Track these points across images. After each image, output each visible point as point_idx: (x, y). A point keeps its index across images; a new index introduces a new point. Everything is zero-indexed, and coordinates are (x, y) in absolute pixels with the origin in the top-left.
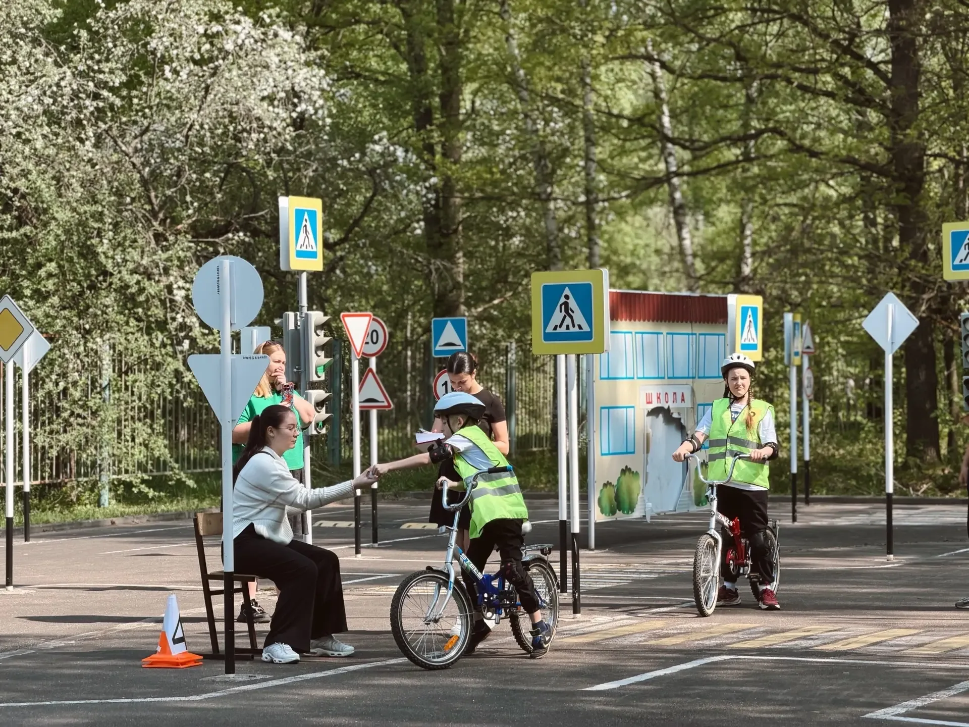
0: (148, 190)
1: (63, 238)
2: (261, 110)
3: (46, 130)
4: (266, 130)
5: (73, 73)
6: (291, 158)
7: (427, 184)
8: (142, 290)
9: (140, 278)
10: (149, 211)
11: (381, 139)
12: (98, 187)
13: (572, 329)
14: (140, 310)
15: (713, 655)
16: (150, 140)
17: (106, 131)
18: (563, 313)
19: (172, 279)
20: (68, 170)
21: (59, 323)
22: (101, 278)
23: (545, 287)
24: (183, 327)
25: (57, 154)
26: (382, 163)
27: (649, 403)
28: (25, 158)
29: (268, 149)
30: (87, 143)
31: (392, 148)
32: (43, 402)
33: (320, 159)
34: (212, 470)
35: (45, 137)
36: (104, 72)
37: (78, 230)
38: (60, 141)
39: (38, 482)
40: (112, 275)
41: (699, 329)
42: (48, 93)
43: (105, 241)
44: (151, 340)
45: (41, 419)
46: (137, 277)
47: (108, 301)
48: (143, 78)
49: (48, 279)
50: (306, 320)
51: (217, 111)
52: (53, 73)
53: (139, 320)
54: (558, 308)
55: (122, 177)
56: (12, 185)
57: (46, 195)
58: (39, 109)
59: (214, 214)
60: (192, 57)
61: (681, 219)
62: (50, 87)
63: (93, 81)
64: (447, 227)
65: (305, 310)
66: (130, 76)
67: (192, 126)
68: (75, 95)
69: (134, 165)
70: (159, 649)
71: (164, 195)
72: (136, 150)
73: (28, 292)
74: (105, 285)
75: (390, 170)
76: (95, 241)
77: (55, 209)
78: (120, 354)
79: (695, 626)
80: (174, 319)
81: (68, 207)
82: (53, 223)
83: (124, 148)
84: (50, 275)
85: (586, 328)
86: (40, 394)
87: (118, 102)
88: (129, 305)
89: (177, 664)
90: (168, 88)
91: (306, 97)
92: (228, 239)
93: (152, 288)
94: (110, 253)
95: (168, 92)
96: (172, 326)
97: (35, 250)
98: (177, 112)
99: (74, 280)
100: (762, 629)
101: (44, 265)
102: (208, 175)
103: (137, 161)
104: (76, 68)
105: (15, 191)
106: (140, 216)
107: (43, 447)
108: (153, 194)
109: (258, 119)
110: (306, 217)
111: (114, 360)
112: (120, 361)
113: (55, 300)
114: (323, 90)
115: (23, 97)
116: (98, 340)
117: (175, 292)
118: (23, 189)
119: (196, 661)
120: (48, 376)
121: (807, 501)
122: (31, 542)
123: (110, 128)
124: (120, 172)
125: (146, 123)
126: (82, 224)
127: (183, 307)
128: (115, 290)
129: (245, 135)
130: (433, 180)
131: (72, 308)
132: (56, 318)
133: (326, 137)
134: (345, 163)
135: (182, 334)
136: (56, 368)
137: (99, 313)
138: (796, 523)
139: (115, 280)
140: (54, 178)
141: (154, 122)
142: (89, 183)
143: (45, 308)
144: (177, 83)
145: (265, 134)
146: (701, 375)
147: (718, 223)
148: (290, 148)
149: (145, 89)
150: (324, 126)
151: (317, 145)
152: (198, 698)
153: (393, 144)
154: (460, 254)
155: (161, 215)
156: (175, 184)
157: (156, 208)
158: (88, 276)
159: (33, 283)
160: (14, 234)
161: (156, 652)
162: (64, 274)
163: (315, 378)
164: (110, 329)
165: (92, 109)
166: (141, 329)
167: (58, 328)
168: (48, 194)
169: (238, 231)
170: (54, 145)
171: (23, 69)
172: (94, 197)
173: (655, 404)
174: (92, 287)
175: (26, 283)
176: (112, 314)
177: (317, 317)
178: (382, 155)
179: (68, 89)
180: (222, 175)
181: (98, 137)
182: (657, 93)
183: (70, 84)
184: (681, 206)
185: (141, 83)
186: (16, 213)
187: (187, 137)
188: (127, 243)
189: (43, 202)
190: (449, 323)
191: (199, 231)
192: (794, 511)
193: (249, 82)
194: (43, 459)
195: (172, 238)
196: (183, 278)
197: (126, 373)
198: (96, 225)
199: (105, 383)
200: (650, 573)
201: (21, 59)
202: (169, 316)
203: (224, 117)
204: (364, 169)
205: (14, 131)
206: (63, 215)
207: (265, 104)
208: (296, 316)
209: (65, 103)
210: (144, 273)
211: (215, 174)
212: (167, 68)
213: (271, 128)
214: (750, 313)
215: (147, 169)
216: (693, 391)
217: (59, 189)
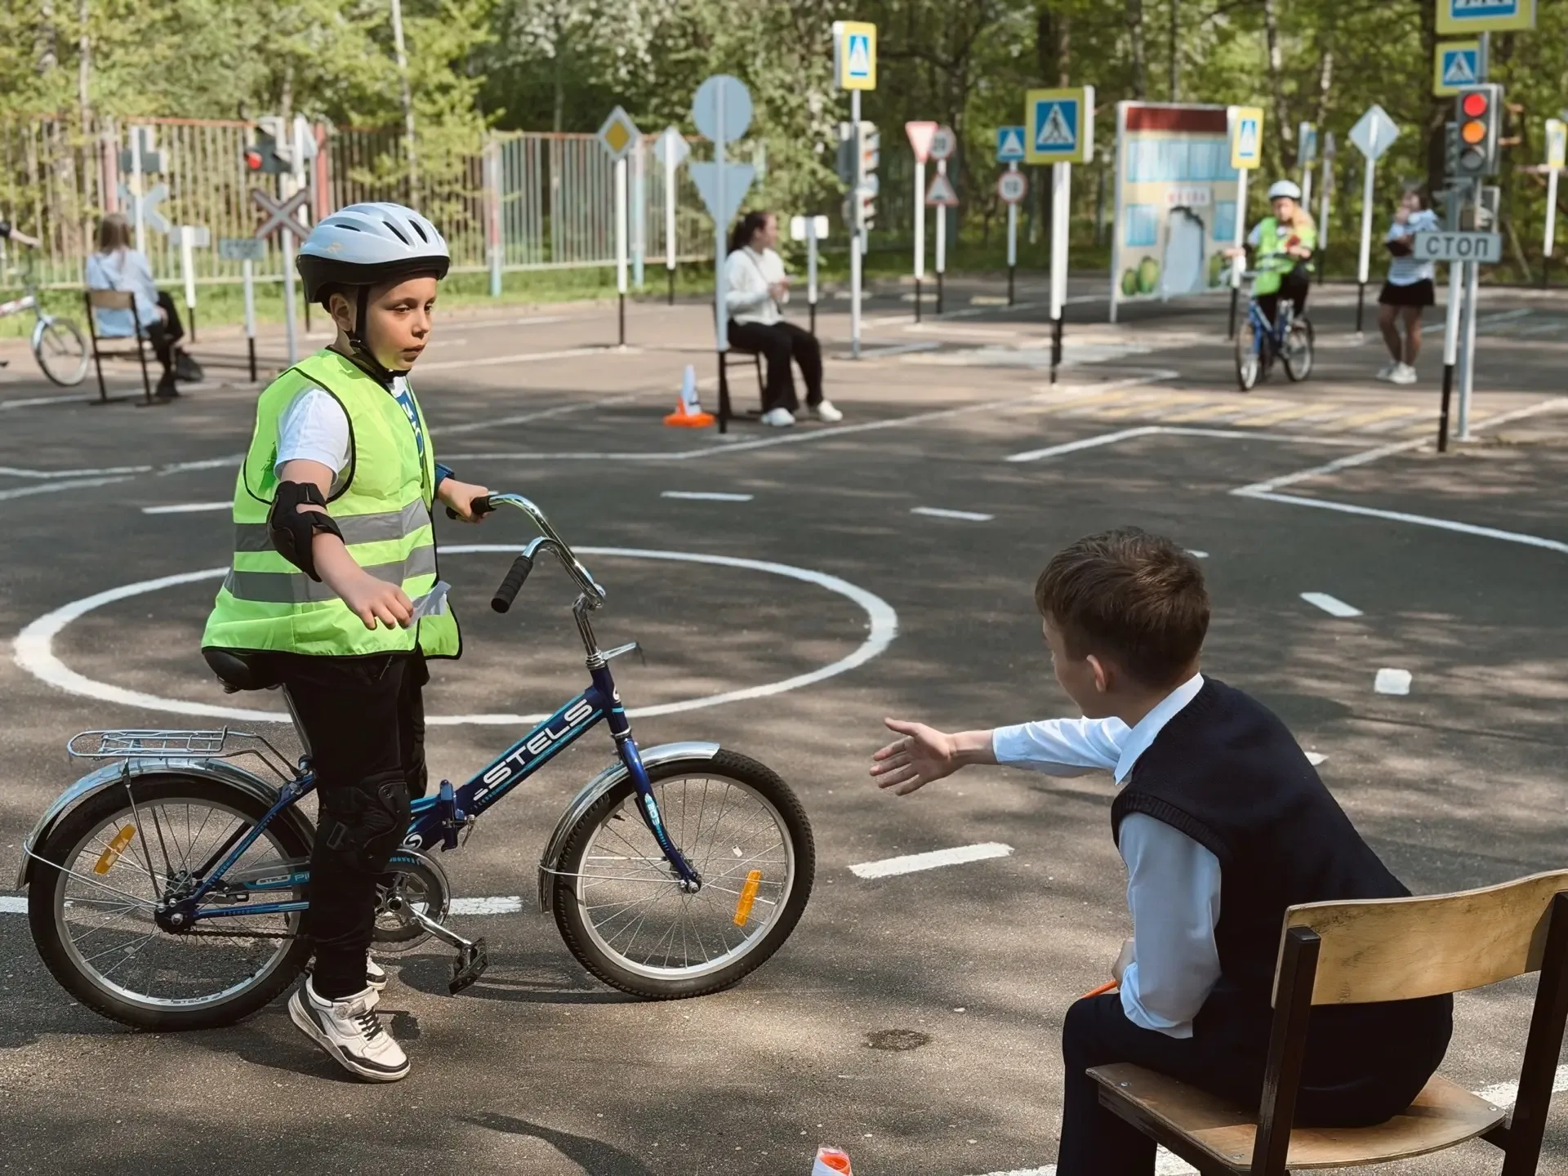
14: (786, 119)
23: (1039, 104)
24: (817, 133)
27: (1171, 201)
43: (758, 62)
46: (781, 91)
50: (856, 131)
55: (776, 7)
65: (857, 121)
70: (679, 410)
85: (1070, 140)
89: (692, 424)
94: (761, 72)
127: (819, 117)
146: (1221, 176)
155: (806, 40)
157: (803, 34)
161: (674, 412)
163: (862, 181)
173: (1176, 204)
177: (867, 127)
214: (1249, 122)
216: (1212, 192)
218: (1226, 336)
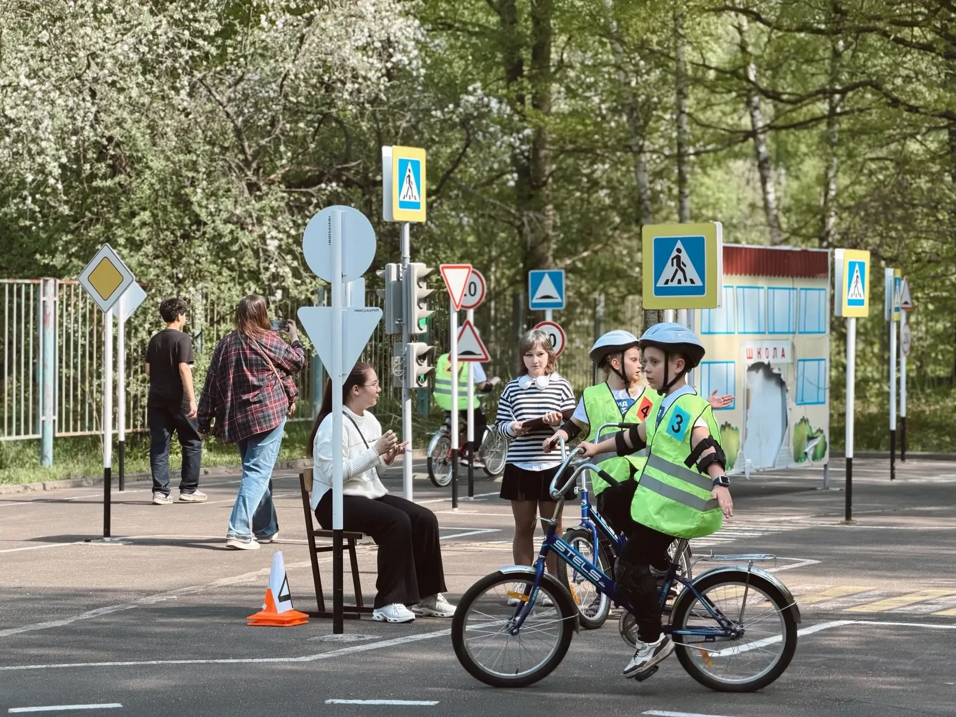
0: (241, 140)
1: (157, 187)
2: (355, 60)
3: (141, 79)
4: (360, 80)
5: (169, 22)
6: (386, 108)
7: (521, 136)
8: (235, 240)
9: (233, 227)
10: (243, 161)
11: (475, 90)
12: (192, 135)
13: (684, 284)
14: (233, 260)
15: (833, 620)
16: (244, 89)
17: (201, 80)
18: (675, 267)
19: (265, 229)
20: (162, 119)
21: (153, 272)
22: (194, 227)
23: (657, 241)
24: (275, 277)
25: (151, 103)
26: (475, 114)
27: (750, 358)
28: (120, 106)
29: (362, 100)
30: (183, 92)
31: (486, 99)
32: (135, 350)
33: (414, 110)
34: (302, 419)
35: (138, 85)
36: (199, 21)
37: (172, 178)
38: (155, 89)
39: (130, 431)
40: (205, 224)
41: (800, 283)
42: (144, 41)
43: (199, 191)
44: (243, 290)
45: (133, 367)
46: (230, 226)
47: (201, 250)
48: (238, 28)
49: (141, 228)
50: (409, 271)
51: (312, 61)
52: (149, 22)
53: (232, 269)
54: (670, 260)
55: (216, 126)
56: (107, 134)
57: (141, 144)
58: (134, 57)
59: (307, 164)
60: (288, 6)
61: (766, 173)
62: (146, 35)
63: (189, 29)
64: (537, 179)
65: (407, 261)
66: (225, 25)
67: (286, 76)
68: (171, 44)
69: (228, 115)
70: (264, 607)
71: (258, 145)
72: (230, 100)
73: (122, 241)
74: (198, 234)
75: (484, 122)
76: (189, 190)
77: (150, 157)
78: (213, 304)
79: (809, 588)
80: (267, 269)
81: (162, 156)
82: (148, 172)
83: (218, 98)
84: (144, 224)
85: (698, 283)
86: (134, 342)
87: (214, 51)
88: (221, 255)
89: (283, 622)
90: (263, 37)
91: (401, 47)
92: (320, 190)
93: (245, 238)
94: (204, 203)
95: (263, 41)
96: (265, 276)
97: (128, 199)
98: (272, 61)
99: (167, 229)
100: (877, 592)
101: (139, 214)
102: (302, 125)
103: (231, 110)
104: (172, 17)
105: (110, 139)
106: (233, 165)
107: (136, 396)
108: (246, 144)
109: (353, 69)
110: (410, 167)
111: (206, 310)
112: (212, 311)
113: (149, 249)
114: (417, 41)
115: (119, 45)
116: (191, 289)
117: (268, 242)
118: (118, 138)
119: (301, 619)
120: (141, 325)
121: (903, 458)
122: (125, 492)
123: (205, 77)
124: (214, 121)
125: (239, 72)
126: (177, 173)
127: (276, 257)
128: (208, 239)
129: (339, 85)
130: (527, 132)
131: (165, 257)
132: (150, 266)
133: (420, 88)
134: (439, 113)
135: (274, 284)
136: (150, 317)
137: (193, 262)
138: (894, 481)
139: (209, 229)
140: (148, 127)
141: (249, 71)
142: (183, 132)
143: (139, 257)
144: (272, 33)
145: (360, 84)
146: (802, 330)
147: (802, 178)
148: (384, 98)
149: (239, 38)
150: (418, 77)
151: (411, 97)
152: (308, 659)
153: (487, 95)
154: (550, 207)
155: (254, 165)
156: (269, 133)
157: (250, 158)
158: (181, 226)
159: (127, 232)
160: (109, 183)
161: (261, 610)
162: (158, 224)
163: (417, 331)
164: (203, 278)
165: (187, 58)
166: (234, 279)
167: (151, 277)
168: (143, 141)
169: (331, 182)
170: (148, 94)
171: (119, 17)
172: (187, 146)
173: (755, 360)
174: (185, 236)
175: (119, 232)
176: (205, 264)
177: (420, 268)
178: (475, 106)
179: (164, 37)
180: (316, 125)
181: (193, 86)
182: (743, 47)
183: (166, 33)
184: (766, 160)
185: (236, 33)
186: (111, 162)
187: (282, 86)
188: (221, 193)
189: (137, 151)
190: (547, 276)
191: (292, 182)
192: (892, 468)
193: (344, 31)
194: (135, 408)
195: (265, 188)
196: (276, 228)
197: (218, 322)
198: (190, 174)
199: (197, 332)
200: (754, 531)
201: (117, 7)
202: (262, 265)
203: (318, 67)
204: (457, 120)
205: (110, 80)
206: (157, 164)
207: (360, 54)
208: (398, 267)
209: (160, 51)
210: (236, 223)
211: (309, 123)
212: (263, 17)
213: (365, 78)
214: (857, 268)
215: (241, 119)
216: (793, 347)
217: (153, 138)
218: (843, 519)
